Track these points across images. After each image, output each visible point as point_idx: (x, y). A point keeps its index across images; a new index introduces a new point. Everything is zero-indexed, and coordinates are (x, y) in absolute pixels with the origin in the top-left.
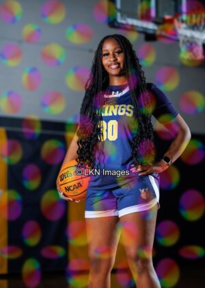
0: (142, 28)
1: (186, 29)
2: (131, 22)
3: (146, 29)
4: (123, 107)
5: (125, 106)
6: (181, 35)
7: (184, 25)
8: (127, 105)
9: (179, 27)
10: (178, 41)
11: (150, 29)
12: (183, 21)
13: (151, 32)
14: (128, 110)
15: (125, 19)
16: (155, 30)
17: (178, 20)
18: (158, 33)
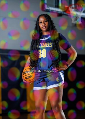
0: (56, 11)
1: (74, 11)
2: (51, 9)
3: (57, 11)
4: (48, 44)
5: (49, 43)
6: (72, 14)
7: (73, 10)
8: (50, 43)
9: (71, 10)
10: (71, 16)
11: (59, 12)
12: (73, 8)
13: (59, 13)
14: (50, 45)
15: (49, 8)
16: (61, 12)
17: (71, 8)
18: (63, 13)
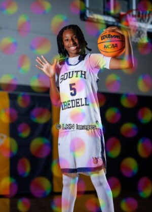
1: (135, 21)
2: (97, 16)
3: (107, 21)
6: (132, 26)
9: (131, 20)
10: (130, 29)
11: (110, 22)
12: (133, 16)
15: (92, 15)
17: (130, 15)
18: (116, 24)
